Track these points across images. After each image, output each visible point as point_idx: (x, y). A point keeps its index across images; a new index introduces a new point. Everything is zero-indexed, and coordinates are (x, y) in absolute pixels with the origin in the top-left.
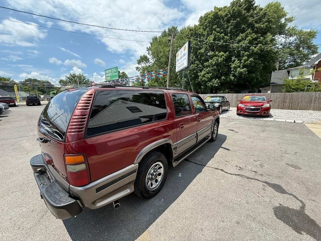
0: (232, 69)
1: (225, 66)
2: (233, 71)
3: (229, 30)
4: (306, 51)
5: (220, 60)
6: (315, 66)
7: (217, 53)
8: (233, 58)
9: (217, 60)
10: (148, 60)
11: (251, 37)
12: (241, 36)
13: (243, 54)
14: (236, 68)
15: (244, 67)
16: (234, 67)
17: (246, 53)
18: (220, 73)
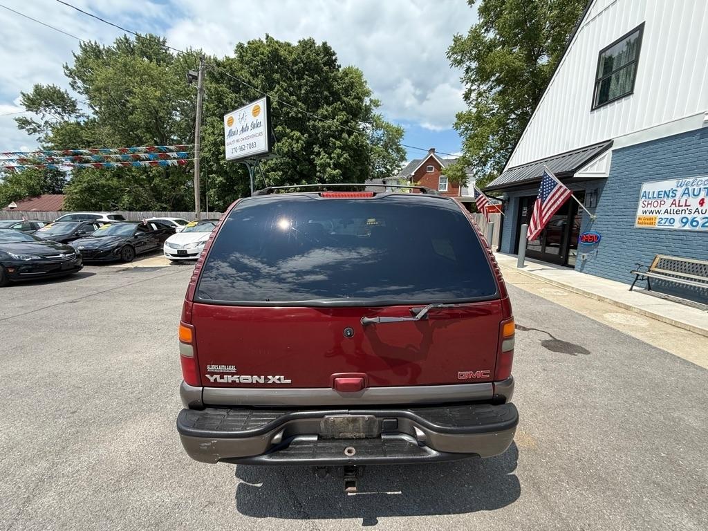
0: (318, 169)
1: (305, 160)
2: (320, 171)
3: (303, 92)
4: (394, 155)
5: (297, 146)
6: (411, 178)
7: (288, 130)
8: (316, 149)
9: (291, 145)
10: (73, 104)
11: (342, 116)
12: (327, 111)
13: (334, 144)
14: (324, 166)
15: (336, 166)
16: (322, 165)
17: (338, 143)
18: (297, 172)
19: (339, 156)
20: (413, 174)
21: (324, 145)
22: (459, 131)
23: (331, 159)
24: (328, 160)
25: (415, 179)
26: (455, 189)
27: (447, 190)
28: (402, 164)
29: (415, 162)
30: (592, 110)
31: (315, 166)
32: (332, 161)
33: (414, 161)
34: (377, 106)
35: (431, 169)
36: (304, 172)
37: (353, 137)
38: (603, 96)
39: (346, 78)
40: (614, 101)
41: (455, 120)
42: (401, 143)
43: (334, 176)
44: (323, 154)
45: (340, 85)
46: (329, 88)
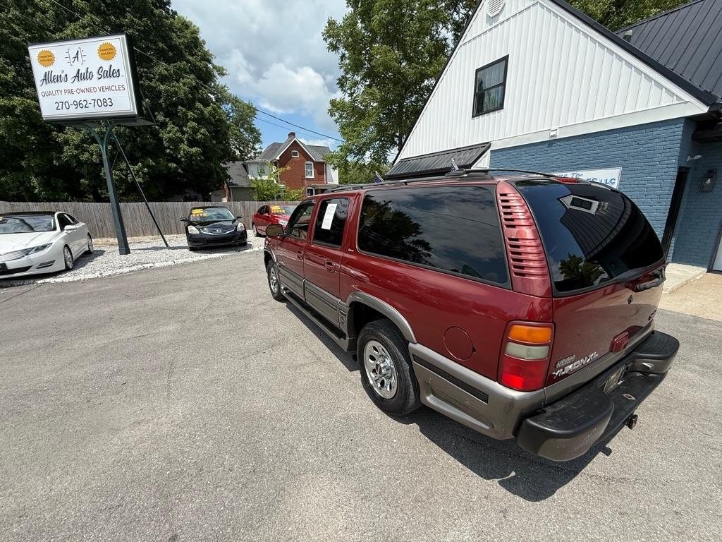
6: (276, 163)
11: (191, 79)
12: (166, 70)
13: (185, 114)
14: (175, 142)
15: (192, 143)
16: (171, 140)
17: (190, 113)
18: (138, 147)
19: (195, 131)
20: (278, 158)
21: (171, 114)
22: (334, 118)
23: (183, 133)
24: (179, 134)
25: (281, 163)
26: (321, 176)
27: (313, 177)
28: (257, 146)
29: (275, 146)
30: (473, 117)
31: (160, 140)
32: (186, 136)
33: (275, 144)
34: (222, 74)
35: (296, 154)
36: (148, 148)
37: (210, 108)
38: (480, 107)
39: (186, 31)
40: (490, 112)
41: (329, 107)
42: (253, 122)
43: (192, 155)
44: (170, 126)
45: (179, 38)
46: (166, 39)
